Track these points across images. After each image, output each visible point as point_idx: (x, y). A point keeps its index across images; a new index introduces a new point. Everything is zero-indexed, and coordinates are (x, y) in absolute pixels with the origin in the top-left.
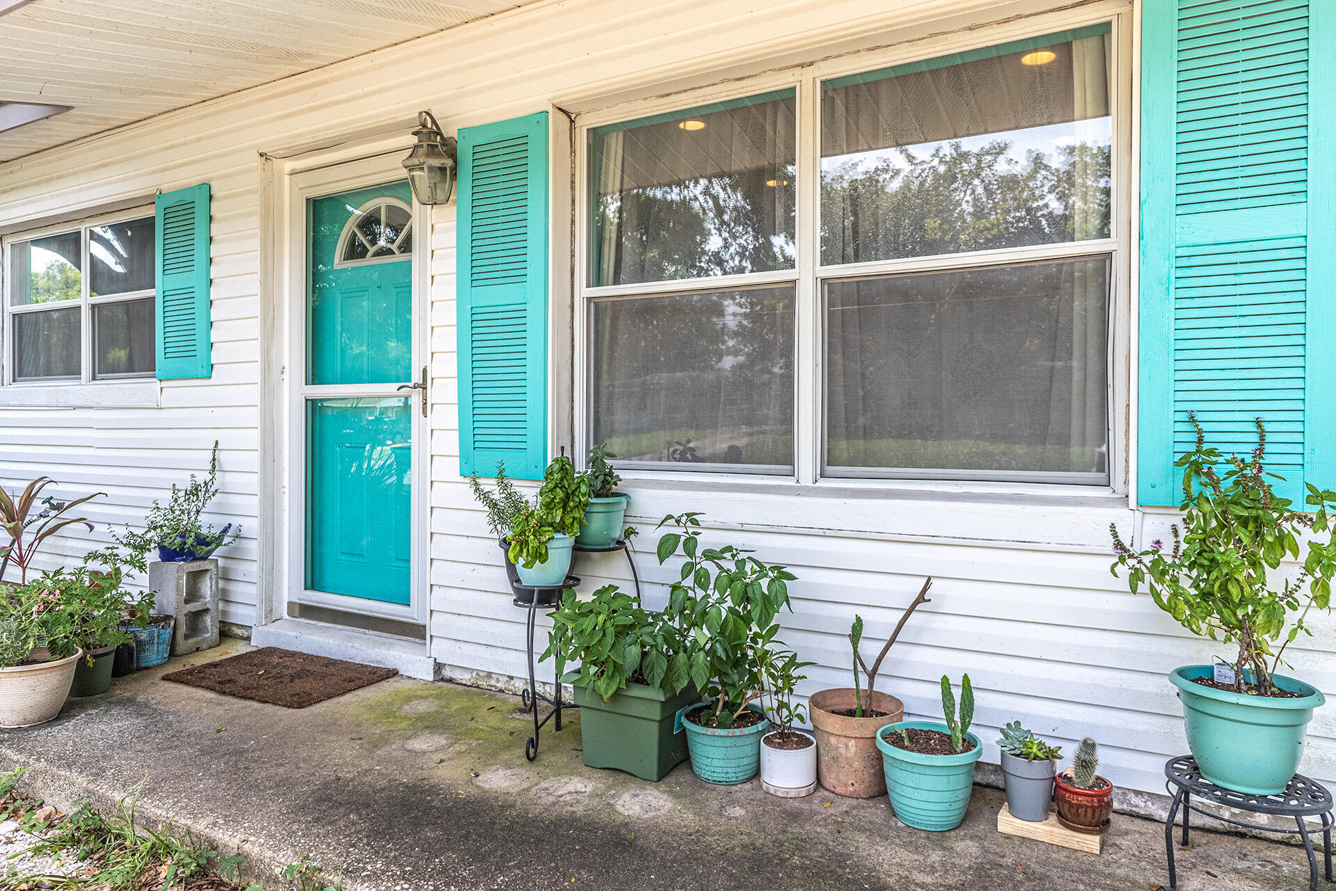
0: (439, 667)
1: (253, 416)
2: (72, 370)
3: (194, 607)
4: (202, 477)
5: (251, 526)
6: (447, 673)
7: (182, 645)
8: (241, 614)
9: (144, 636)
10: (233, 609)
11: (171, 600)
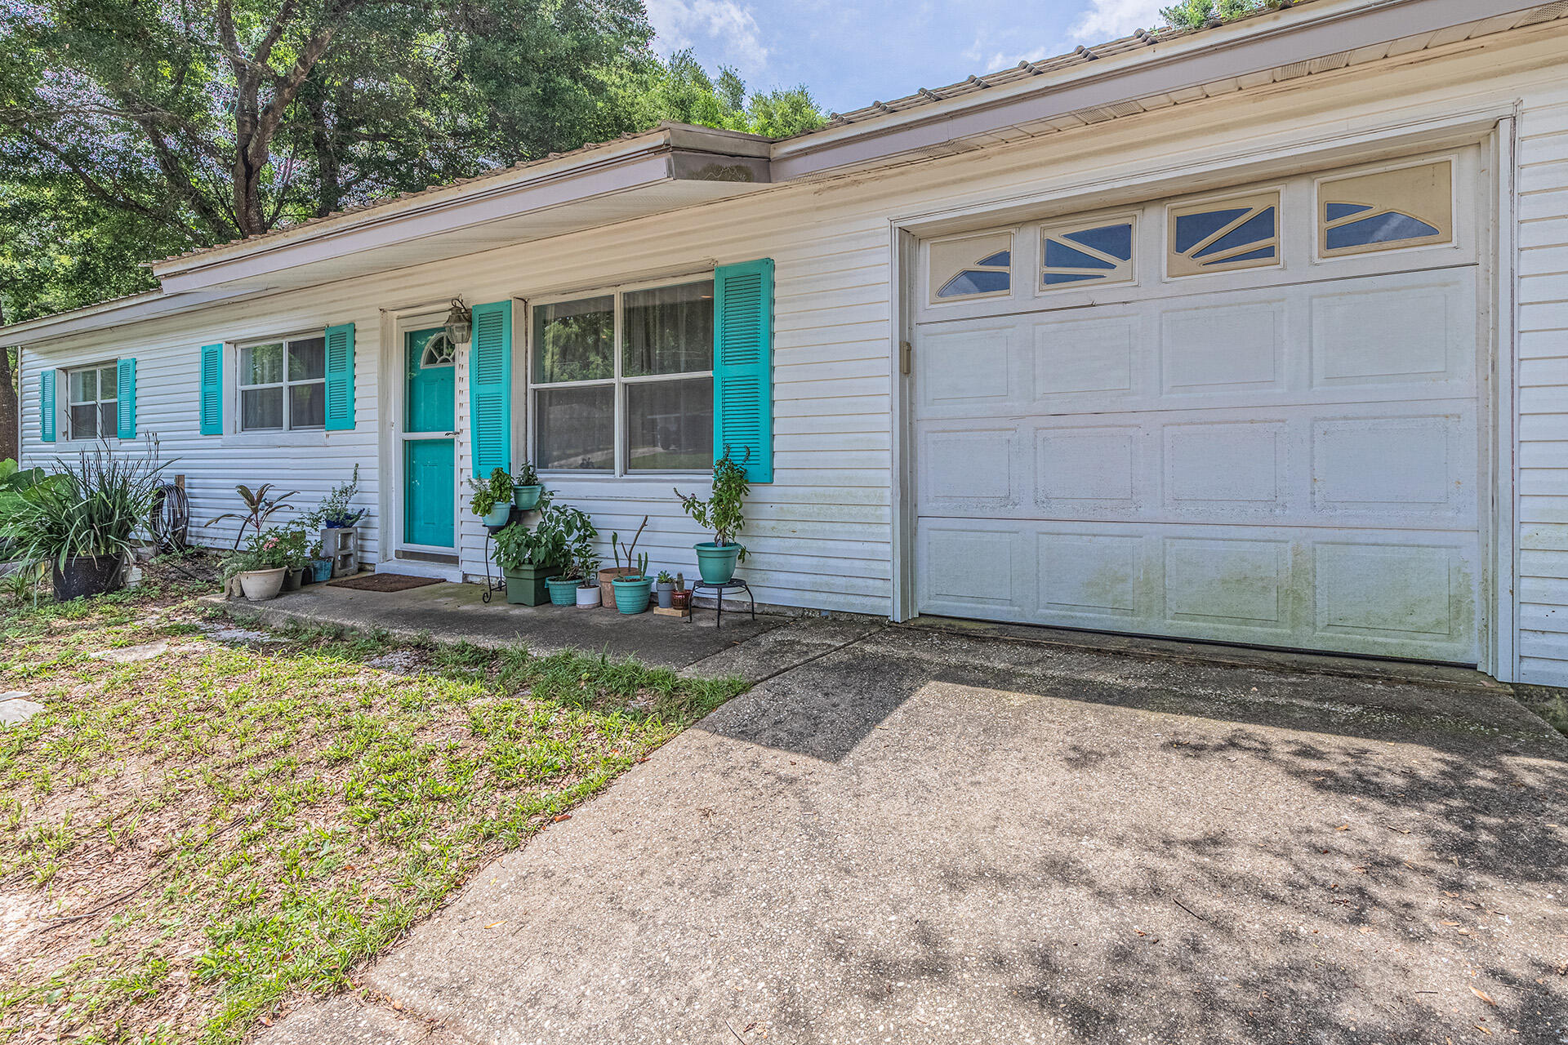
0: (465, 576)
1: (375, 449)
2: (277, 424)
3: (345, 552)
4: (348, 484)
5: (374, 509)
6: (470, 579)
7: (338, 572)
8: (370, 557)
9: (317, 565)
10: (366, 555)
11: (332, 547)
